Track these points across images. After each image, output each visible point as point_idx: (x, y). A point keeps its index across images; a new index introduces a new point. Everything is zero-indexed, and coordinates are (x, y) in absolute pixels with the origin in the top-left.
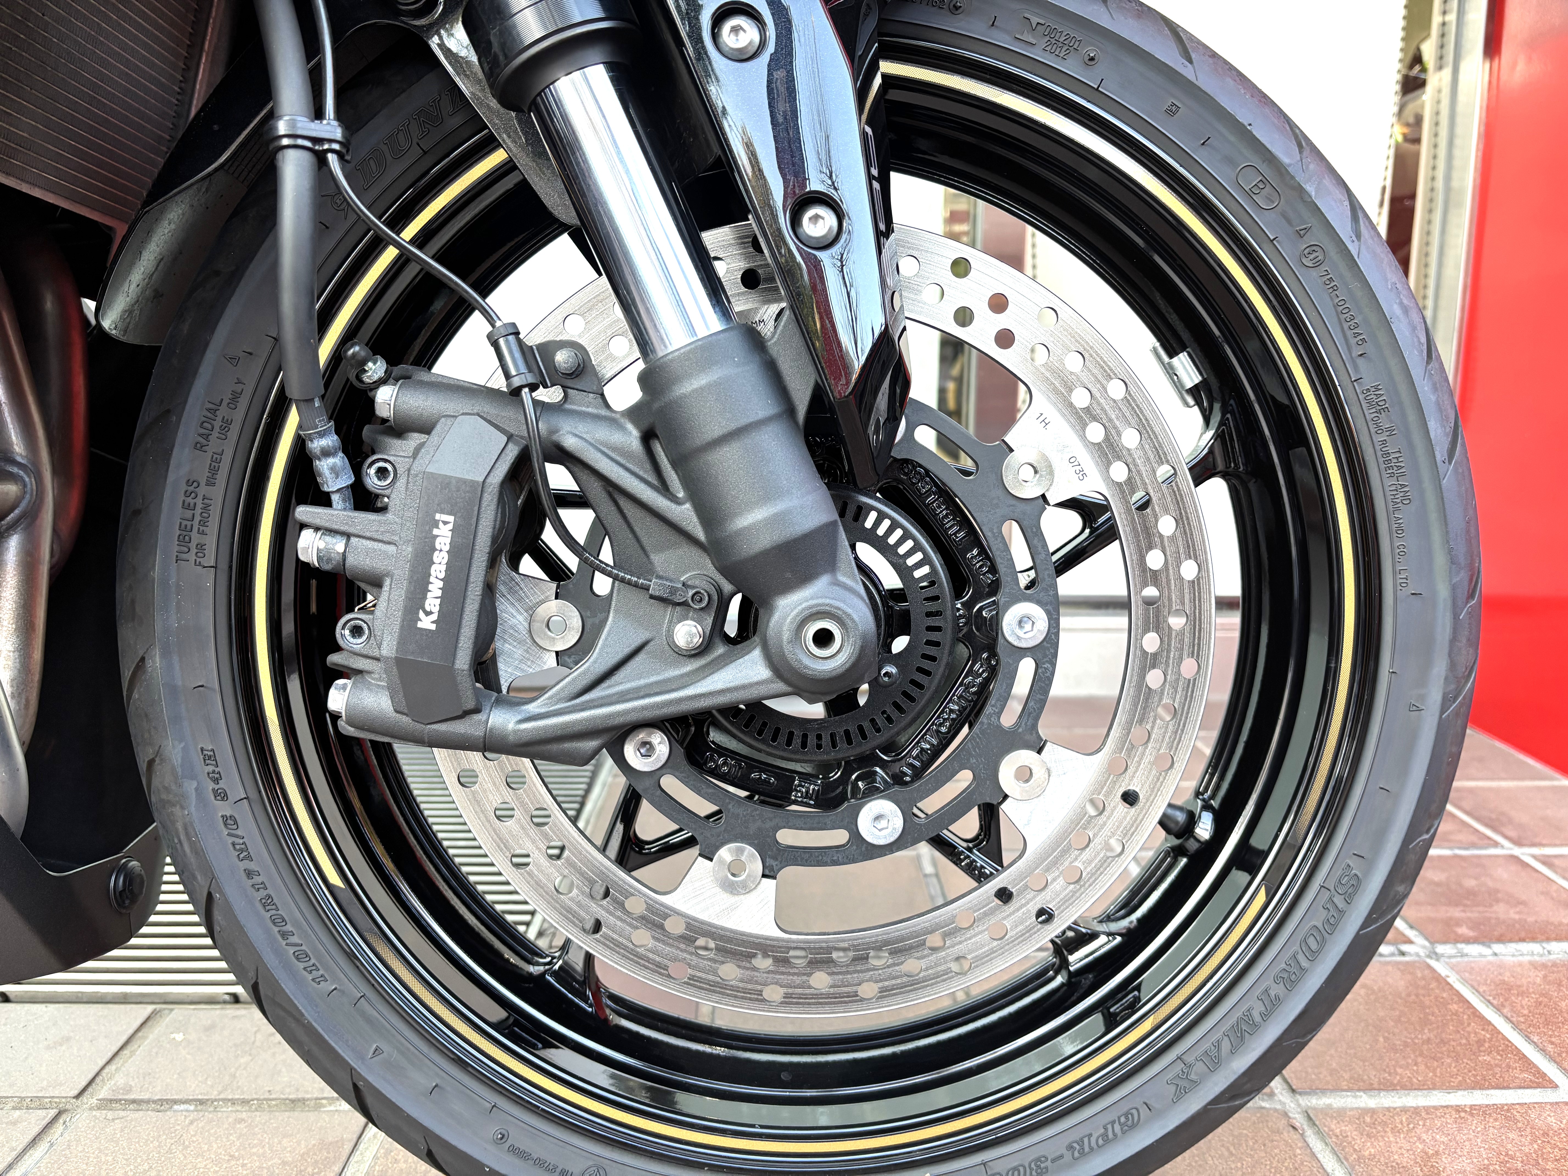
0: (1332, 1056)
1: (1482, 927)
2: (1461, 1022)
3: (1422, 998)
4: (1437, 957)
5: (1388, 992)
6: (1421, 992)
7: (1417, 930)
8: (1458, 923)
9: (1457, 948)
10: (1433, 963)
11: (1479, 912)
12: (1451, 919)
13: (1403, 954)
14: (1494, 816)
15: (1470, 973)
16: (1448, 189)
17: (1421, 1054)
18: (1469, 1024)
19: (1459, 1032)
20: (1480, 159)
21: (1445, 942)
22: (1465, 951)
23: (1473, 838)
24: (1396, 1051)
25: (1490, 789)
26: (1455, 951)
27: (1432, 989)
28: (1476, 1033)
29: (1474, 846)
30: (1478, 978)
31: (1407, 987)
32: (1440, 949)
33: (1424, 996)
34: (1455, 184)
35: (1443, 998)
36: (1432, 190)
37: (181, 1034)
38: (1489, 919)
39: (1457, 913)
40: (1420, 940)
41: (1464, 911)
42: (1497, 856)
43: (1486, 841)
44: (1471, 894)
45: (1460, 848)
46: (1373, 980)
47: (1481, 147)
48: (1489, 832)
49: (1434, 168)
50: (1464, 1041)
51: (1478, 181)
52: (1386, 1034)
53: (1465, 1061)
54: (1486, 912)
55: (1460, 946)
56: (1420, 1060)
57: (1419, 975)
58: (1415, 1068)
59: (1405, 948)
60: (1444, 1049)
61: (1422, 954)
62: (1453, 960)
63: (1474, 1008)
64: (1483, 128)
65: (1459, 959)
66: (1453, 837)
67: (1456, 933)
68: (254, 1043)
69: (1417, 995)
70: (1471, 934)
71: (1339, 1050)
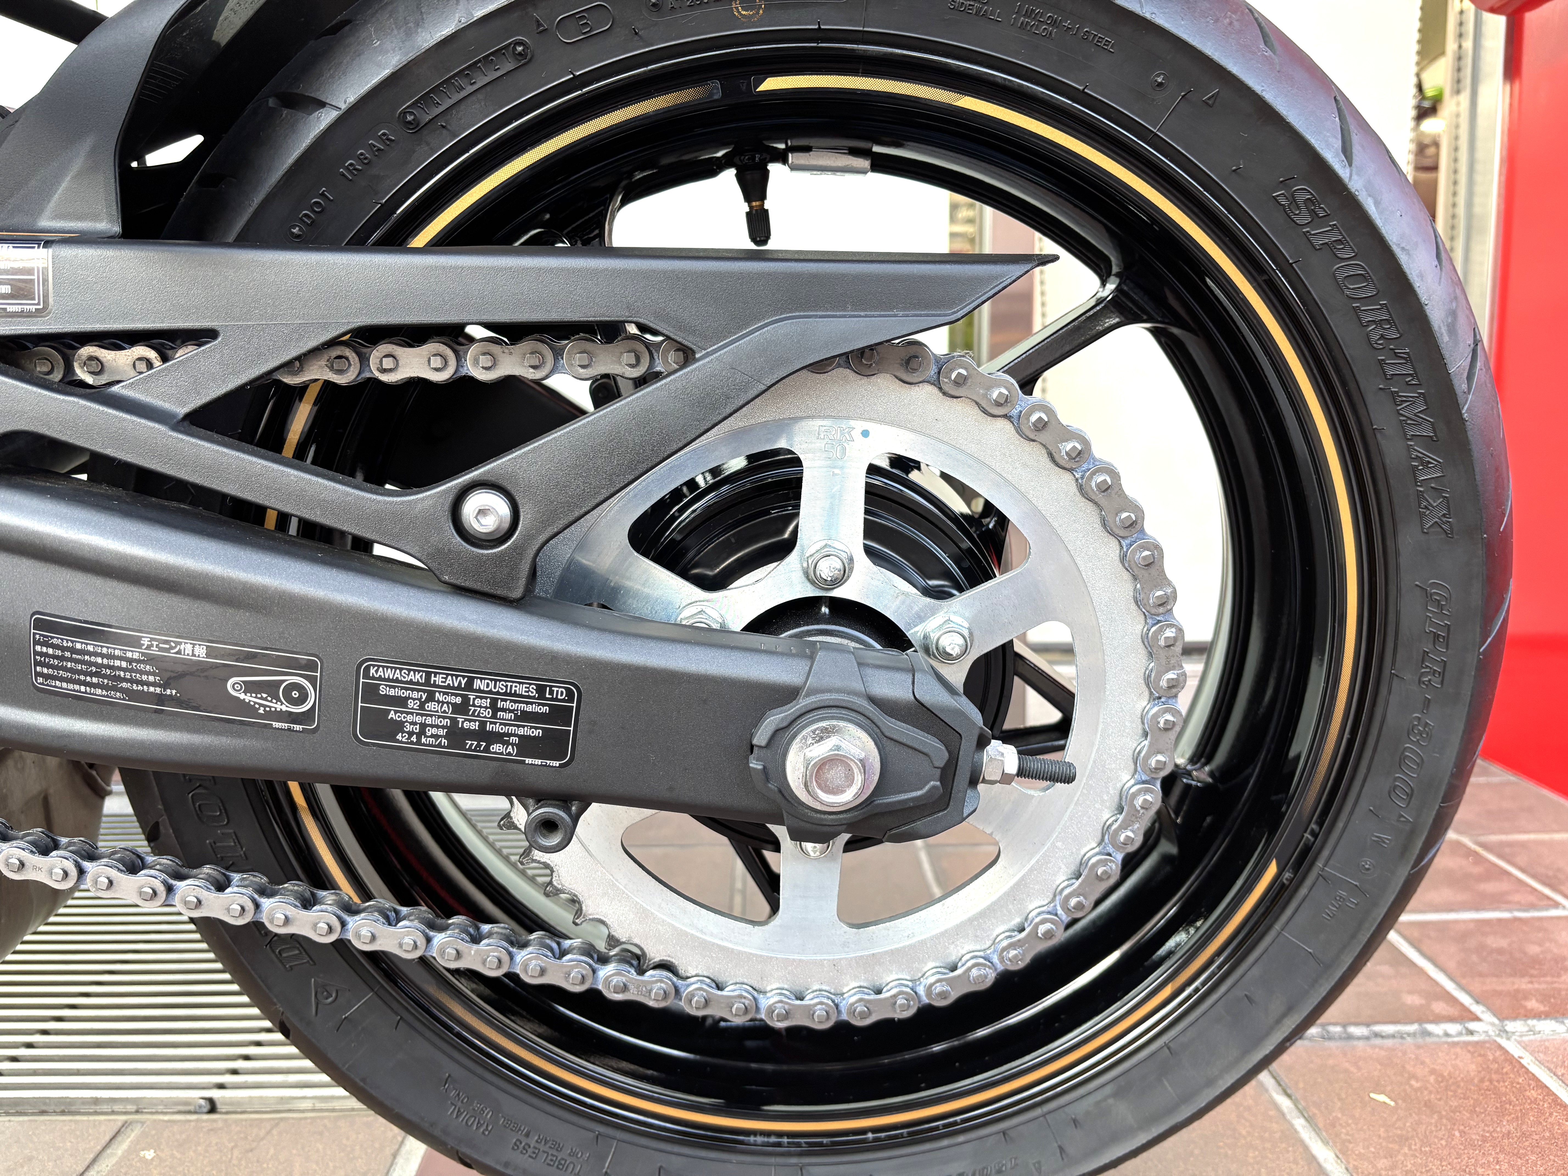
0: (1405, 1155)
1: (1552, 1000)
2: (1541, 1112)
3: (1496, 1084)
4: (1508, 1035)
5: (1459, 1079)
6: (1494, 1077)
7: (1484, 1005)
8: (1526, 995)
9: (1528, 1025)
10: (1503, 1042)
11: (1547, 983)
12: (1517, 991)
13: (1471, 1033)
14: (1551, 873)
15: (1545, 1054)
16: (1470, 216)
17: (1502, 1151)
18: (1551, 1114)
19: (1541, 1123)
20: (1503, 185)
21: (1515, 1018)
22: (1537, 1029)
23: (1531, 898)
24: (1473, 1146)
25: (1542, 843)
26: (1526, 1029)
27: (1507, 1073)
28: (1559, 1124)
29: (1532, 907)
30: (1555, 1060)
31: (1479, 1072)
32: (1511, 1026)
33: (1498, 1081)
34: (1477, 210)
35: (1518, 1083)
36: (1454, 216)
37: (152, 1151)
38: (1560, 990)
39: (1523, 984)
40: (1488, 1016)
41: (1531, 982)
42: (1559, 918)
43: (1545, 902)
44: (1535, 961)
45: (1519, 910)
46: (1442, 1064)
47: (1504, 171)
48: (1547, 891)
49: (1455, 194)
50: (1547, 1134)
51: (1502, 207)
52: (1462, 1128)
53: (1552, 1157)
54: (1555, 982)
55: (1531, 1022)
56: (1501, 1157)
57: (1491, 1058)
58: (1498, 1167)
59: (1472, 1026)
60: (1527, 1143)
61: (1491, 1033)
62: (1525, 1039)
63: (1554, 1094)
64: (1505, 153)
65: (1532, 1037)
66: (1510, 898)
67: (1525, 1007)
68: (230, 1161)
69: (1491, 1081)
70: (1542, 1008)
71: (1413, 1147)
